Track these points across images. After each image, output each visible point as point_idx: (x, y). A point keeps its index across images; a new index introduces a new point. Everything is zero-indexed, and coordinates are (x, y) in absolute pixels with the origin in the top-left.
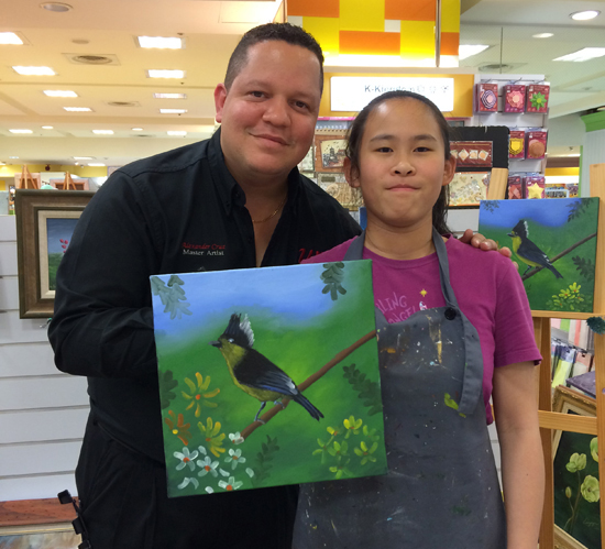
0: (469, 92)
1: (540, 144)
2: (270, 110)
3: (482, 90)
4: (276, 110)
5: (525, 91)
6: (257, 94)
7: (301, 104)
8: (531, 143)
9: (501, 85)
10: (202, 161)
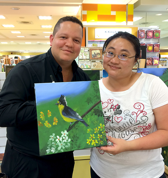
0: (136, 32)
3: (140, 32)
5: (153, 32)
8: (155, 47)
9: (146, 30)
10: (46, 59)
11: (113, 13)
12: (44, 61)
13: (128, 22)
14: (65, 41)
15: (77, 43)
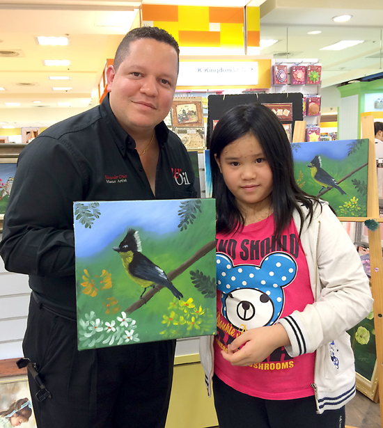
0: (268, 71)
1: (317, 106)
2: (145, 85)
3: (276, 69)
4: (149, 85)
5: (306, 70)
6: (136, 74)
7: (165, 81)
8: (310, 105)
9: (289, 66)
10: (100, 121)
11: (215, 27)
12: (95, 127)
13: (248, 47)
14: (140, 82)
15: (166, 88)
